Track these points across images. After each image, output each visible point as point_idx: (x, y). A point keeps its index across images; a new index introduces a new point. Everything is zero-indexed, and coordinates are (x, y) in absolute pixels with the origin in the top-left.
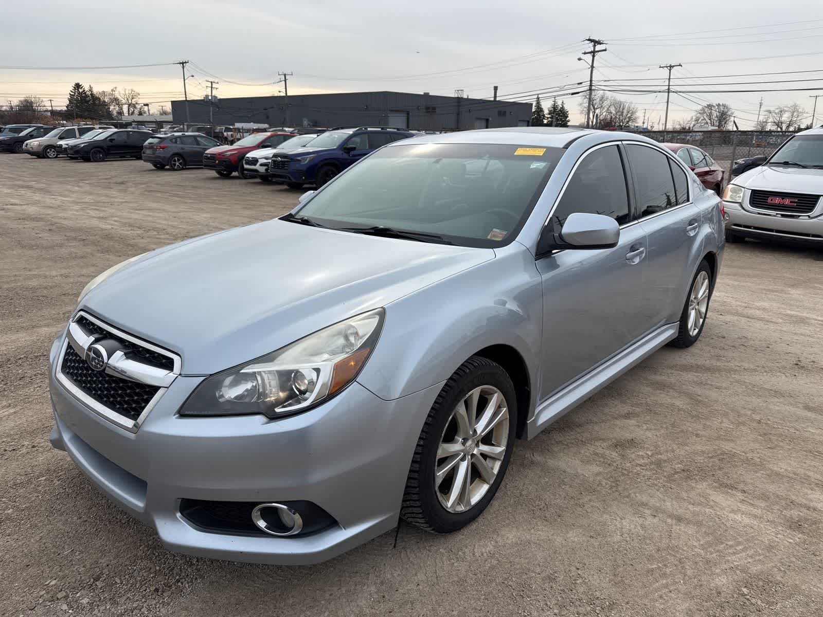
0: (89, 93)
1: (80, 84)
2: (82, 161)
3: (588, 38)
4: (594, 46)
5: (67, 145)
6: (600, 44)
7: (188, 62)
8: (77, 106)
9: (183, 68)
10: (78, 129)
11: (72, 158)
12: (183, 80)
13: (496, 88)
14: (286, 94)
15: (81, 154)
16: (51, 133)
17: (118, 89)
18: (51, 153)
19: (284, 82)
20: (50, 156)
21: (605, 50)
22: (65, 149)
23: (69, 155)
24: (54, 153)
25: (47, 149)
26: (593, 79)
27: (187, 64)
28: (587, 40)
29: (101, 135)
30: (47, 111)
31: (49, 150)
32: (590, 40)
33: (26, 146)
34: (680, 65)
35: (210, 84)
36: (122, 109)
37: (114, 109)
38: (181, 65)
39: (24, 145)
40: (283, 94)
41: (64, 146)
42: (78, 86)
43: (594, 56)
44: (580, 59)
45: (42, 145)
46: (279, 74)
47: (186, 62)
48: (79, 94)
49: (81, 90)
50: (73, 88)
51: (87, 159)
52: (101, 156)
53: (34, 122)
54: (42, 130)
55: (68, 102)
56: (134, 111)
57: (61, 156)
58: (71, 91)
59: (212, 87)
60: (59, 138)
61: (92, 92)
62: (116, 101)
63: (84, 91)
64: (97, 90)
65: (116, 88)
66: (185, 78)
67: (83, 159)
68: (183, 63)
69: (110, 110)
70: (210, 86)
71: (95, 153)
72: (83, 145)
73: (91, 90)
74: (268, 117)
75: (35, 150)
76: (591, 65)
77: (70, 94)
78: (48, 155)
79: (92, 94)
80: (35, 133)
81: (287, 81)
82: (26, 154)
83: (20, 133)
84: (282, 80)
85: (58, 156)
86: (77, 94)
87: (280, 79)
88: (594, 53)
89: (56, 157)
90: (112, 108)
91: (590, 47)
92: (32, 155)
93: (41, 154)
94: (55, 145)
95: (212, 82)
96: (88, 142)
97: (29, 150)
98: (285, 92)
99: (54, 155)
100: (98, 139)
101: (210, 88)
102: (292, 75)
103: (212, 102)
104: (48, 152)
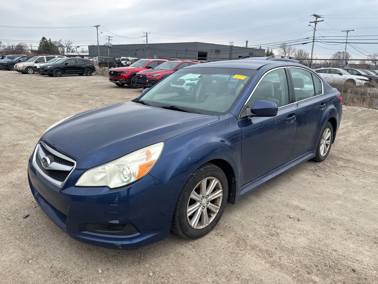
0: (49, 42)
1: (45, 38)
2: (48, 76)
3: (314, 14)
4: (316, 18)
5: (40, 66)
6: (319, 17)
7: (100, 26)
8: (43, 48)
9: (97, 29)
10: (46, 57)
11: (42, 74)
12: (97, 34)
13: (247, 42)
14: (147, 43)
15: (48, 72)
16: (31, 59)
17: (62, 40)
18: (30, 71)
19: (146, 37)
20: (29, 73)
21: (323, 21)
22: (39, 69)
23: (41, 73)
24: (32, 71)
25: (28, 69)
26: (315, 36)
27: (99, 27)
28: (313, 15)
29: (60, 60)
30: (29, 50)
31: (29, 69)
32: (315, 15)
33: (16, 67)
34: (353, 30)
35: (108, 37)
36: (64, 50)
37: (61, 50)
38: (96, 27)
39: (15, 66)
40: (145, 43)
41: (38, 67)
42: (44, 38)
43: (316, 24)
44: (309, 25)
45: (25, 66)
46: (144, 33)
47: (99, 26)
48: (44, 42)
49: (45, 40)
50: (42, 39)
51: (51, 75)
52: (60, 73)
53: (22, 54)
54: (26, 58)
55: (39, 46)
56: (70, 51)
57: (36, 72)
58: (41, 41)
59: (109, 39)
60: (35, 63)
61: (50, 41)
62: (61, 46)
63: (47, 41)
64: (53, 41)
65: (61, 40)
66: (98, 34)
67: (49, 75)
68: (97, 26)
69: (59, 50)
70: (108, 39)
71: (56, 71)
72: (49, 67)
73: (50, 40)
74: (136, 54)
75: (20, 69)
76: (314, 28)
77: (40, 42)
78: (29, 72)
79: (50, 42)
80: (21, 59)
81: (148, 36)
82: (16, 71)
83: (13, 59)
84: (145, 36)
85: (34, 73)
86: (43, 42)
87: (144, 35)
88: (316, 22)
89: (33, 73)
90: (59, 49)
91: (314, 19)
92: (19, 72)
93: (24, 72)
94: (33, 66)
95: (109, 37)
96: (52, 65)
97: (17, 69)
98: (146, 42)
99: (32, 72)
100: (58, 63)
101: (108, 40)
102: (150, 33)
103: (109, 46)
104: (29, 70)
